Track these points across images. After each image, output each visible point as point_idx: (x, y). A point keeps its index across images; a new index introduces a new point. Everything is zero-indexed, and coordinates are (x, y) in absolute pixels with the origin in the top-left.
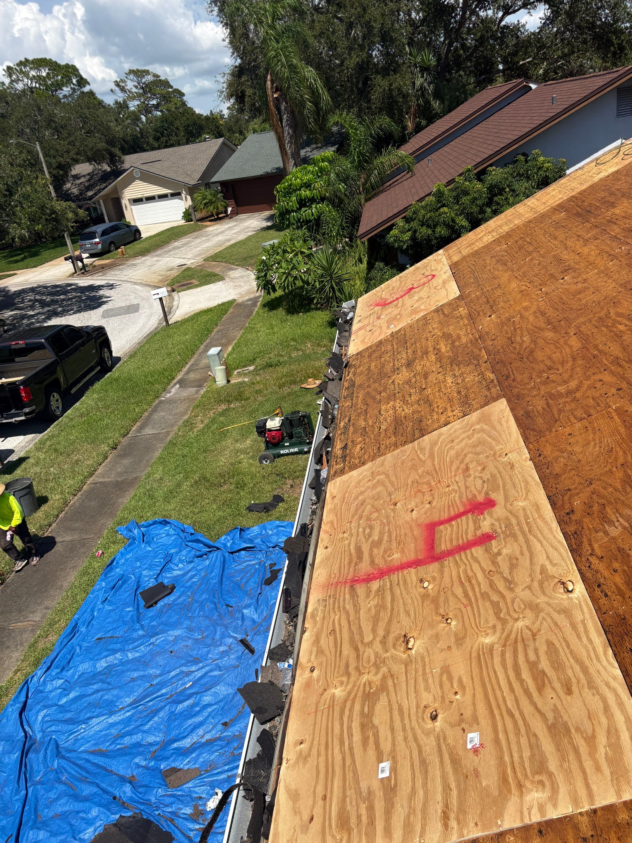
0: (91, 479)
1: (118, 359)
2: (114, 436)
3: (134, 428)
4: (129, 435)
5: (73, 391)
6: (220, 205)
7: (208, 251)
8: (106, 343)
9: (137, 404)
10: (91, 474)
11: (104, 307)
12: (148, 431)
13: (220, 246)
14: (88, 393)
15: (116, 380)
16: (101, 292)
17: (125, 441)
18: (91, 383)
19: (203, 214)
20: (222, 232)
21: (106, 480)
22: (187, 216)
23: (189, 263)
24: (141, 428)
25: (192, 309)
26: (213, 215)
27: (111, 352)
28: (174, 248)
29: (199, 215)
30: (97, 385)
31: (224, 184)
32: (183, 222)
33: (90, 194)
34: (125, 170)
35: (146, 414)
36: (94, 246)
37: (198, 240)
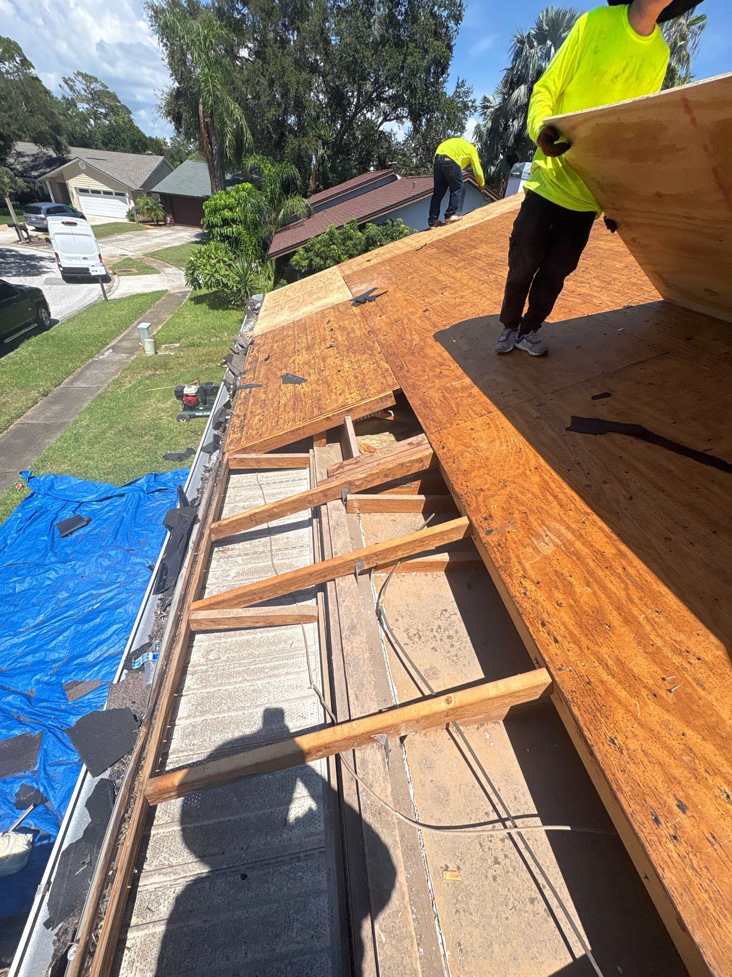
0: (18, 420)
1: (56, 322)
2: (44, 385)
3: (66, 381)
4: (61, 386)
5: (7, 341)
6: (161, 214)
7: (148, 248)
8: (43, 304)
9: (71, 360)
10: (19, 416)
11: (45, 276)
12: (79, 384)
13: (159, 246)
14: (23, 345)
15: (52, 337)
16: (42, 263)
17: (56, 390)
18: (27, 336)
19: (145, 218)
20: (161, 236)
21: (34, 422)
22: (130, 215)
23: (130, 254)
24: (73, 381)
25: (129, 291)
26: (153, 221)
27: (49, 314)
28: (117, 240)
29: (141, 218)
30: (33, 340)
31: (163, 196)
32: (126, 221)
33: (35, 174)
34: (70, 160)
35: (79, 370)
36: (39, 221)
37: (140, 238)
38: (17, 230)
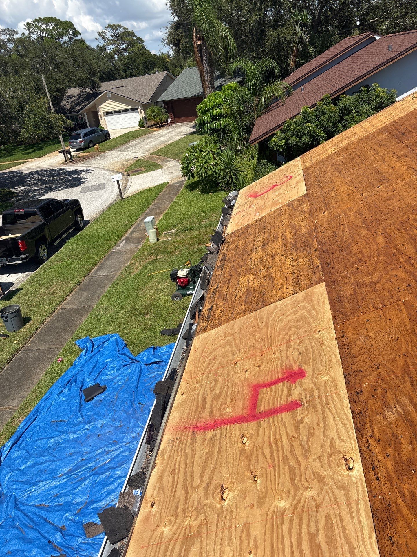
0: (61, 306)
1: (88, 221)
2: (79, 276)
3: (93, 271)
4: (89, 276)
5: (56, 243)
6: (164, 117)
7: (153, 148)
8: (80, 211)
9: (96, 254)
10: (61, 303)
11: (83, 185)
12: (102, 273)
13: (162, 144)
14: (65, 245)
15: (84, 236)
16: (81, 175)
17: (86, 280)
18: (68, 238)
20: (163, 135)
21: (71, 307)
22: (141, 124)
23: (140, 156)
24: (98, 271)
25: (139, 188)
26: (158, 124)
27: (83, 217)
28: (131, 146)
29: (149, 124)
30: (72, 240)
31: (166, 103)
32: (138, 128)
33: (78, 108)
34: (101, 93)
35: (102, 261)
36: (79, 144)
37: (147, 141)
38: (64, 155)
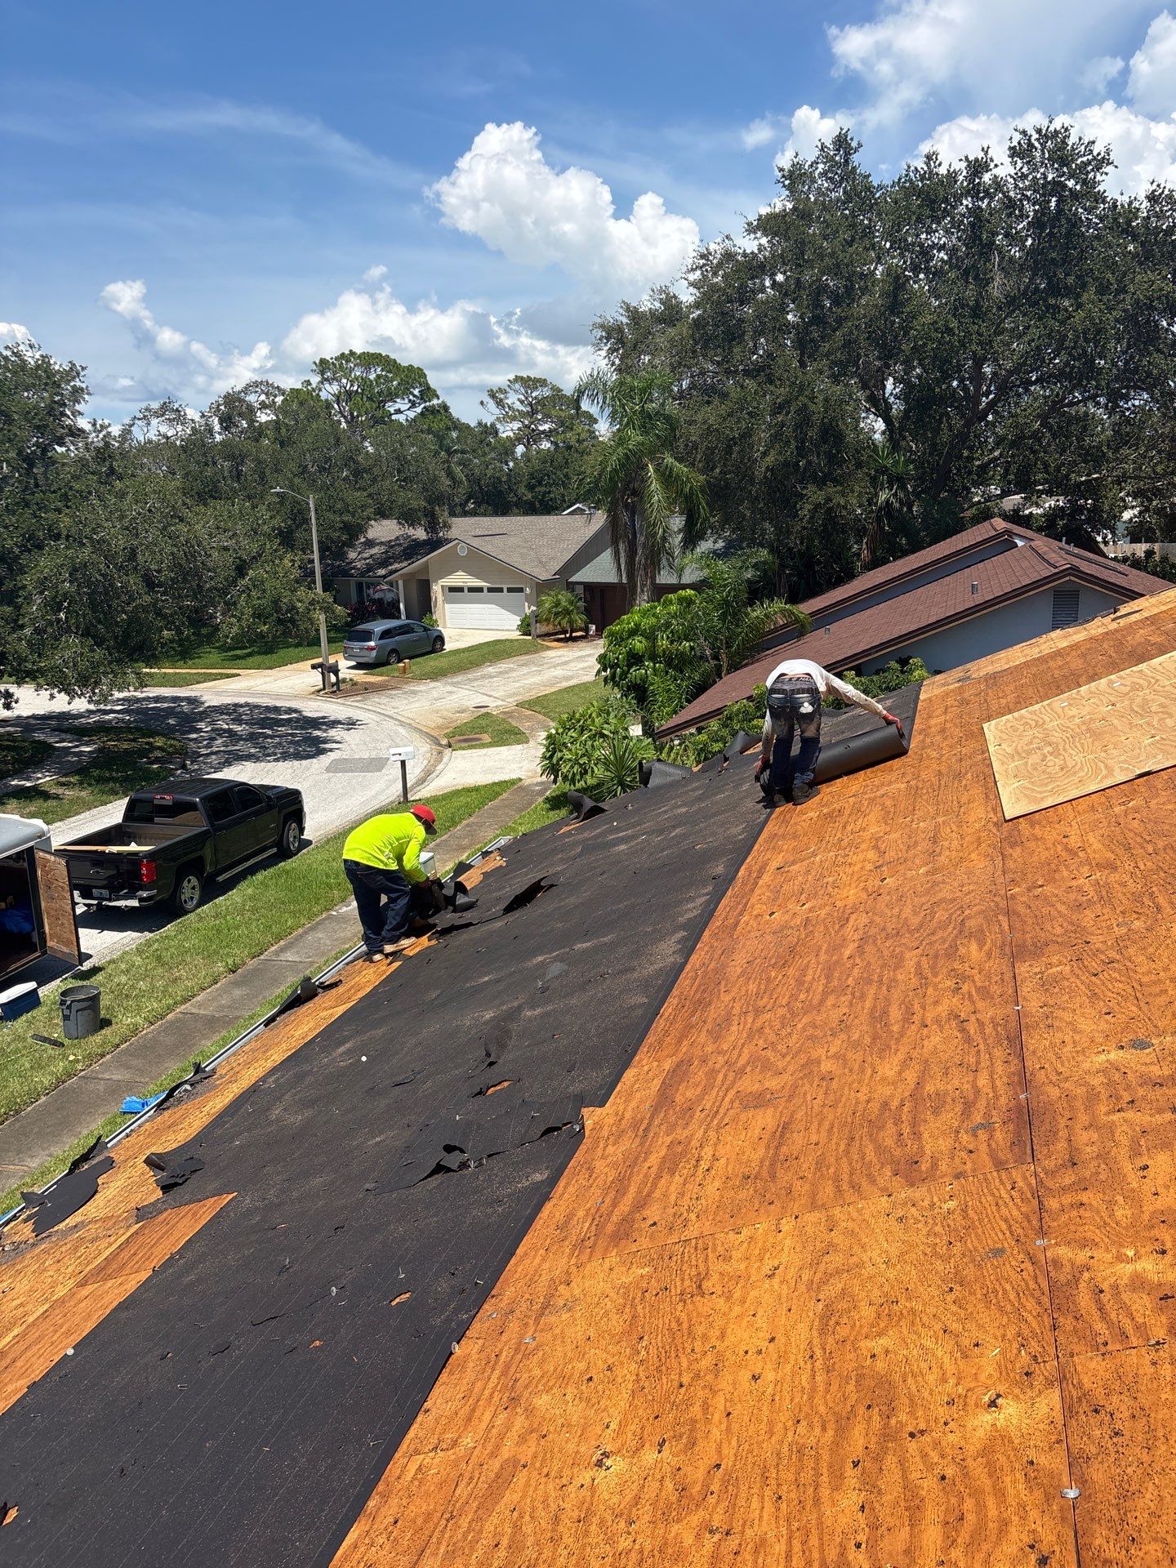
0: (183, 1007)
3: (273, 949)
4: (262, 957)
5: (220, 879)
7: (530, 690)
10: (185, 1000)
11: (332, 756)
12: (290, 956)
13: (552, 685)
14: (243, 885)
15: (287, 872)
17: (252, 964)
19: (550, 628)
20: (566, 663)
21: (202, 1012)
22: (525, 628)
23: (492, 703)
24: (282, 950)
25: (455, 782)
27: (302, 830)
29: (542, 628)
32: (516, 635)
33: (381, 572)
34: (451, 541)
36: (365, 653)
